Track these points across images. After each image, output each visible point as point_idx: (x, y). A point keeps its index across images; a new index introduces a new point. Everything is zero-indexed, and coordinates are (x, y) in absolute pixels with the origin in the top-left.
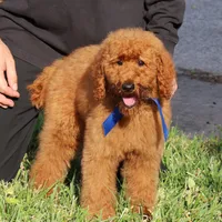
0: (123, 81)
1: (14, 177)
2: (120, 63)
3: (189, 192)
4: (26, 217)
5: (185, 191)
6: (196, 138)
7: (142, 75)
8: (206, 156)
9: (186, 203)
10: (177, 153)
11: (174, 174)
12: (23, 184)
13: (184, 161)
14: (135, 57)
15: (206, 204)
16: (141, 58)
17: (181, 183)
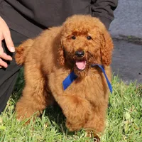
0: (76, 50)
1: (3, 111)
2: (74, 38)
3: (126, 122)
4: (11, 139)
5: (123, 121)
6: (131, 84)
7: (90, 46)
8: (138, 97)
9: (124, 130)
10: (118, 95)
11: (116, 110)
12: (9, 116)
13: (123, 100)
14: (85, 33)
15: (138, 131)
16: (89, 34)
17: (120, 116)
